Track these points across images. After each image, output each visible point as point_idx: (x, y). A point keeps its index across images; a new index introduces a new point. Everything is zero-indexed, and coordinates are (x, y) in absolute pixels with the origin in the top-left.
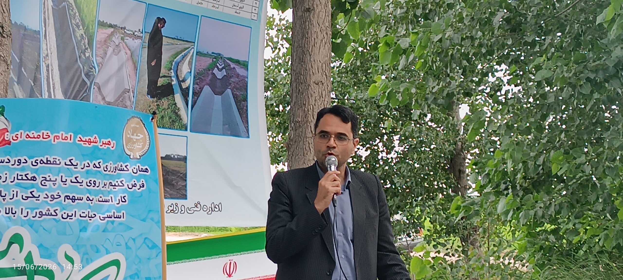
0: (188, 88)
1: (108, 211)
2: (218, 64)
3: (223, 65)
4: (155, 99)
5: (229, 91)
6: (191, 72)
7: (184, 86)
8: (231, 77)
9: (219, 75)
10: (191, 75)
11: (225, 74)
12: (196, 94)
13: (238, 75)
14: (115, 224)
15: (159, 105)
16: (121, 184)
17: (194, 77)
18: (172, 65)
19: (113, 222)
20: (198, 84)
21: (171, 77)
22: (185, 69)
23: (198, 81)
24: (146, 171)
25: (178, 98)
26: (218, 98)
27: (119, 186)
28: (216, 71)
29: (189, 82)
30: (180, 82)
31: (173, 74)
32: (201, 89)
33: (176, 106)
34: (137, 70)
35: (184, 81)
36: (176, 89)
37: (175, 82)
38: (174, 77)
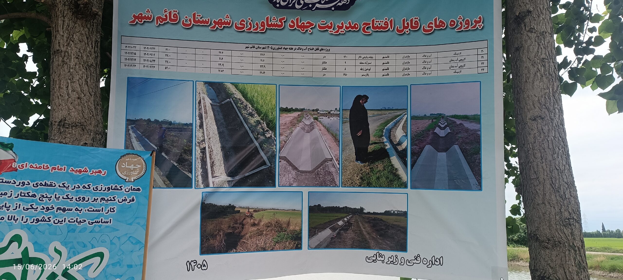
0: (405, 150)
1: (97, 218)
2: (439, 124)
3: (446, 124)
4: (367, 163)
5: (456, 147)
6: (406, 136)
7: (400, 148)
8: (457, 133)
9: (442, 133)
10: (407, 138)
11: (450, 131)
12: (416, 155)
13: (467, 130)
14: (102, 228)
15: (372, 168)
16: (113, 199)
17: (412, 139)
18: (383, 132)
19: (100, 226)
20: (417, 145)
21: (383, 143)
22: (399, 133)
23: (417, 142)
24: (138, 189)
25: (395, 161)
26: (442, 156)
27: (111, 200)
28: (437, 130)
29: (406, 144)
30: (395, 146)
31: (385, 140)
32: (422, 149)
33: (393, 167)
34: (339, 142)
35: (400, 143)
36: (392, 152)
37: (388, 146)
38: (386, 142)
